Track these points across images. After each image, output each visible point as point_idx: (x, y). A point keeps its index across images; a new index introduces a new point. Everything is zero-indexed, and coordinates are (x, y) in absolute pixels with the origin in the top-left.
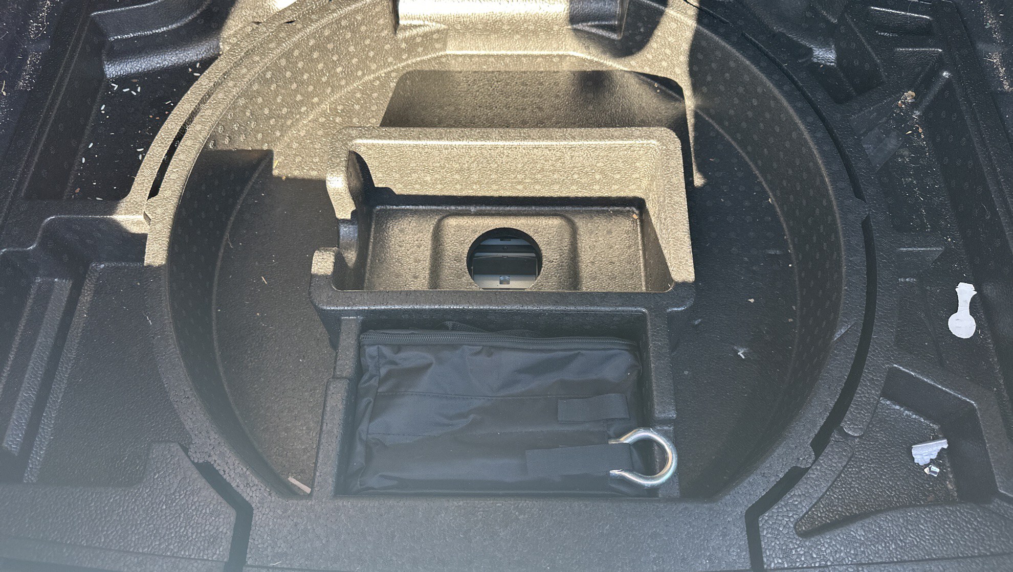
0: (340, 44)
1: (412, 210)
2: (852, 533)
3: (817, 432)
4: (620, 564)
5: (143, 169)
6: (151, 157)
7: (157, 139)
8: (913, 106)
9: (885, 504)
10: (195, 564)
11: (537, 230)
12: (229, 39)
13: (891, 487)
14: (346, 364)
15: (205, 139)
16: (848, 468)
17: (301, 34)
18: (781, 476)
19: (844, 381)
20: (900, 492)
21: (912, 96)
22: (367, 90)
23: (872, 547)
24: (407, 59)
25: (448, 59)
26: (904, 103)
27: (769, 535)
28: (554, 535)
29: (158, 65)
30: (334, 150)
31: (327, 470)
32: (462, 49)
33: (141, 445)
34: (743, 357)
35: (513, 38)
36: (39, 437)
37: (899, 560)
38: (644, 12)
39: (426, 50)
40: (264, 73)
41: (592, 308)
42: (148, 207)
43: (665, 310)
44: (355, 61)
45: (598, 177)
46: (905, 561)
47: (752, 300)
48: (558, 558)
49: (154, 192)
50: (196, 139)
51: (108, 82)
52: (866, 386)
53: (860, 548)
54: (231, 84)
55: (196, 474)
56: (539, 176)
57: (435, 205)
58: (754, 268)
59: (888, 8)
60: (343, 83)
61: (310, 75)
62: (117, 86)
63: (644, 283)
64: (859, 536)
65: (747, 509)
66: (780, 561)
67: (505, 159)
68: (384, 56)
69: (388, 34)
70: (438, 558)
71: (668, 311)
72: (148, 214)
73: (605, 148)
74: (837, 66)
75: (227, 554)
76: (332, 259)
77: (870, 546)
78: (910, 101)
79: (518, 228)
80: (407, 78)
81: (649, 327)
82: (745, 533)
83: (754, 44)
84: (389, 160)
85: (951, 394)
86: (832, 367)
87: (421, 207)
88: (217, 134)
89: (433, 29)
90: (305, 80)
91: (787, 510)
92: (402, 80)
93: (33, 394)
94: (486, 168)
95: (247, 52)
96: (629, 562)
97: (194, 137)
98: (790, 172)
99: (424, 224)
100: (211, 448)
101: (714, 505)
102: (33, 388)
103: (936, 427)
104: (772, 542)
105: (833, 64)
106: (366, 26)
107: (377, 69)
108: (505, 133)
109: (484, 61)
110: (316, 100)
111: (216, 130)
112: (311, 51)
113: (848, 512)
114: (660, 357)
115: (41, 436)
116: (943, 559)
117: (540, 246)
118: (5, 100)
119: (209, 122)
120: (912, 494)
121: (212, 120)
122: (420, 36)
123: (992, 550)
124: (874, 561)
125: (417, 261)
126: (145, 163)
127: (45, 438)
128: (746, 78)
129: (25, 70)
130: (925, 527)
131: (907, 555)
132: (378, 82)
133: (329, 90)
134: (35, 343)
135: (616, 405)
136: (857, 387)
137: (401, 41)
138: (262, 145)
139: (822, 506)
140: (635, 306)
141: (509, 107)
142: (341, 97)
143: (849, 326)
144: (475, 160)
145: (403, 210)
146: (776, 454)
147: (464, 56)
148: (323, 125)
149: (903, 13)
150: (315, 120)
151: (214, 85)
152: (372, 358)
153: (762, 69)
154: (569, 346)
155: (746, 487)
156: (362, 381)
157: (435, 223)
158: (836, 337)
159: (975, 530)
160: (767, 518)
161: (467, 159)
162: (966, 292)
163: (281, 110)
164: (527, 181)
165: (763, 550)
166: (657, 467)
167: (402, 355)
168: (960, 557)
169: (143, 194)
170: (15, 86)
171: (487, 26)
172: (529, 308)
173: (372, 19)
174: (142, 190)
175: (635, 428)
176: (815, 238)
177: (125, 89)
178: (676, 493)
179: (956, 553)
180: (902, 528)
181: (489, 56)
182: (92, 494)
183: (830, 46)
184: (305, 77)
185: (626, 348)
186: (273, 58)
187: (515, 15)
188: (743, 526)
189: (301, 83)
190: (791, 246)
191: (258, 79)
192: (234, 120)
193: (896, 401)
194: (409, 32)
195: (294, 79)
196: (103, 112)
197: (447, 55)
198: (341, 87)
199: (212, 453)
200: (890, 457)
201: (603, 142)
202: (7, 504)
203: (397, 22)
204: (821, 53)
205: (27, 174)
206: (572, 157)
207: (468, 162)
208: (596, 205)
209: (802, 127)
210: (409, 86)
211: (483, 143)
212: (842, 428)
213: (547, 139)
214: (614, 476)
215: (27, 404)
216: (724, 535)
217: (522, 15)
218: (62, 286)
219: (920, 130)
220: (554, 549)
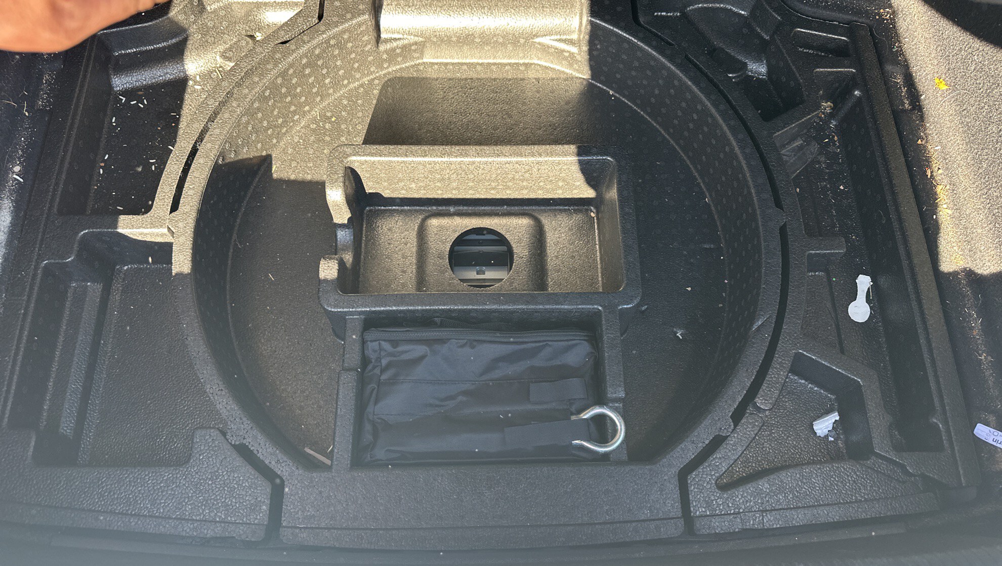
0: (329, 60)
1: (398, 210)
2: (760, 486)
3: (735, 406)
4: (580, 515)
5: (162, 185)
6: (168, 174)
7: (172, 157)
8: (831, 116)
9: (790, 460)
10: (241, 528)
11: (509, 229)
12: (226, 53)
13: (795, 447)
14: (353, 358)
15: (216, 156)
16: (762, 432)
17: (295, 55)
18: (707, 442)
19: (759, 364)
20: (801, 450)
21: (831, 106)
22: (352, 96)
23: (775, 497)
24: (387, 68)
25: (425, 67)
26: (823, 113)
27: (696, 490)
28: (529, 493)
29: (161, 78)
30: (332, 167)
31: (342, 446)
32: (437, 58)
33: (177, 426)
34: (681, 338)
35: (484, 49)
36: (87, 422)
37: (795, 506)
38: (600, 33)
39: (405, 59)
40: (263, 92)
41: (557, 307)
42: (171, 221)
43: (617, 307)
44: (341, 72)
45: (561, 184)
46: (799, 507)
47: (689, 289)
48: (531, 512)
49: (175, 207)
50: (207, 157)
51: (115, 94)
52: (776, 368)
53: (766, 498)
54: (234, 104)
55: (235, 455)
56: (511, 184)
57: (419, 206)
58: (692, 261)
59: (812, 30)
60: (331, 91)
61: (303, 88)
62: (124, 99)
63: (600, 275)
64: (766, 489)
65: (679, 469)
66: (704, 510)
67: (481, 171)
68: (368, 66)
69: (371, 48)
70: (437, 515)
71: (619, 308)
72: (171, 228)
73: (567, 163)
74: (768, 79)
75: (266, 519)
76: (336, 267)
77: (774, 496)
78: (828, 111)
79: (492, 228)
80: (388, 85)
81: (604, 322)
82: (678, 488)
83: (695, 65)
84: (380, 172)
85: (843, 374)
86: (750, 353)
87: (406, 208)
88: (225, 151)
89: (412, 41)
90: (298, 93)
91: (710, 470)
92: (385, 87)
93: (80, 385)
94: (465, 178)
95: (247, 71)
96: (587, 513)
97: (205, 155)
98: (724, 179)
99: (410, 223)
100: (245, 432)
101: (653, 467)
102: (80, 380)
103: (833, 397)
104: (698, 495)
105: (765, 77)
106: (352, 43)
107: (360, 78)
108: (481, 150)
109: (458, 69)
110: (307, 108)
111: (224, 147)
112: (304, 68)
113: (761, 467)
114: (612, 347)
115: (89, 420)
116: (828, 505)
117: (512, 243)
118: (28, 120)
119: (218, 141)
120: (810, 452)
121: (220, 139)
122: (400, 48)
123: (866, 497)
124: (776, 508)
125: (404, 257)
126: (164, 180)
127: (92, 422)
128: (688, 96)
129: (42, 90)
130: (816, 480)
131: (801, 503)
132: (362, 89)
133: (318, 99)
134: (77, 341)
135: (576, 387)
136: (769, 369)
137: (383, 53)
138: (262, 152)
139: (740, 463)
140: (593, 304)
141: (481, 113)
142: (329, 104)
143: (765, 318)
144: (455, 172)
145: (390, 210)
146: (703, 425)
147: (440, 64)
148: (314, 130)
149: (825, 34)
150: (307, 127)
151: (219, 104)
152: (375, 351)
153: (701, 89)
154: (538, 339)
155: (679, 452)
156: (367, 371)
157: (419, 222)
158: (754, 327)
159: (854, 481)
160: (694, 476)
161: (448, 171)
162: (864, 282)
163: (277, 121)
164: (499, 187)
165: (691, 502)
166: (609, 437)
167: (400, 349)
168: (842, 503)
169: (165, 209)
170: (34, 106)
171: (460, 39)
172: (505, 307)
173: (357, 37)
174: (163, 205)
175: (592, 406)
176: (742, 239)
177: (133, 101)
178: (625, 457)
179: (838, 500)
180: (798, 481)
181: (462, 64)
182: (149, 473)
183: (762, 61)
184: (298, 90)
185: (586, 338)
186: (271, 78)
187: (486, 30)
188: (677, 483)
189: (295, 96)
190: (723, 240)
191: (258, 97)
192: (238, 136)
193: (802, 376)
194: (390, 45)
195: (288, 93)
196: (114, 124)
197: (424, 63)
198: (329, 95)
199: (246, 436)
200: (795, 422)
201: (565, 159)
202: (77, 484)
203: (379, 36)
204: (754, 67)
205: (58, 191)
206: (539, 170)
207: (448, 174)
208: (560, 205)
209: (734, 143)
210: (390, 93)
211: (462, 159)
212: (756, 403)
213: (517, 156)
214: (575, 445)
215: (77, 395)
216: (661, 490)
217: (492, 30)
218: (94, 289)
219: (836, 138)
220: (529, 504)
